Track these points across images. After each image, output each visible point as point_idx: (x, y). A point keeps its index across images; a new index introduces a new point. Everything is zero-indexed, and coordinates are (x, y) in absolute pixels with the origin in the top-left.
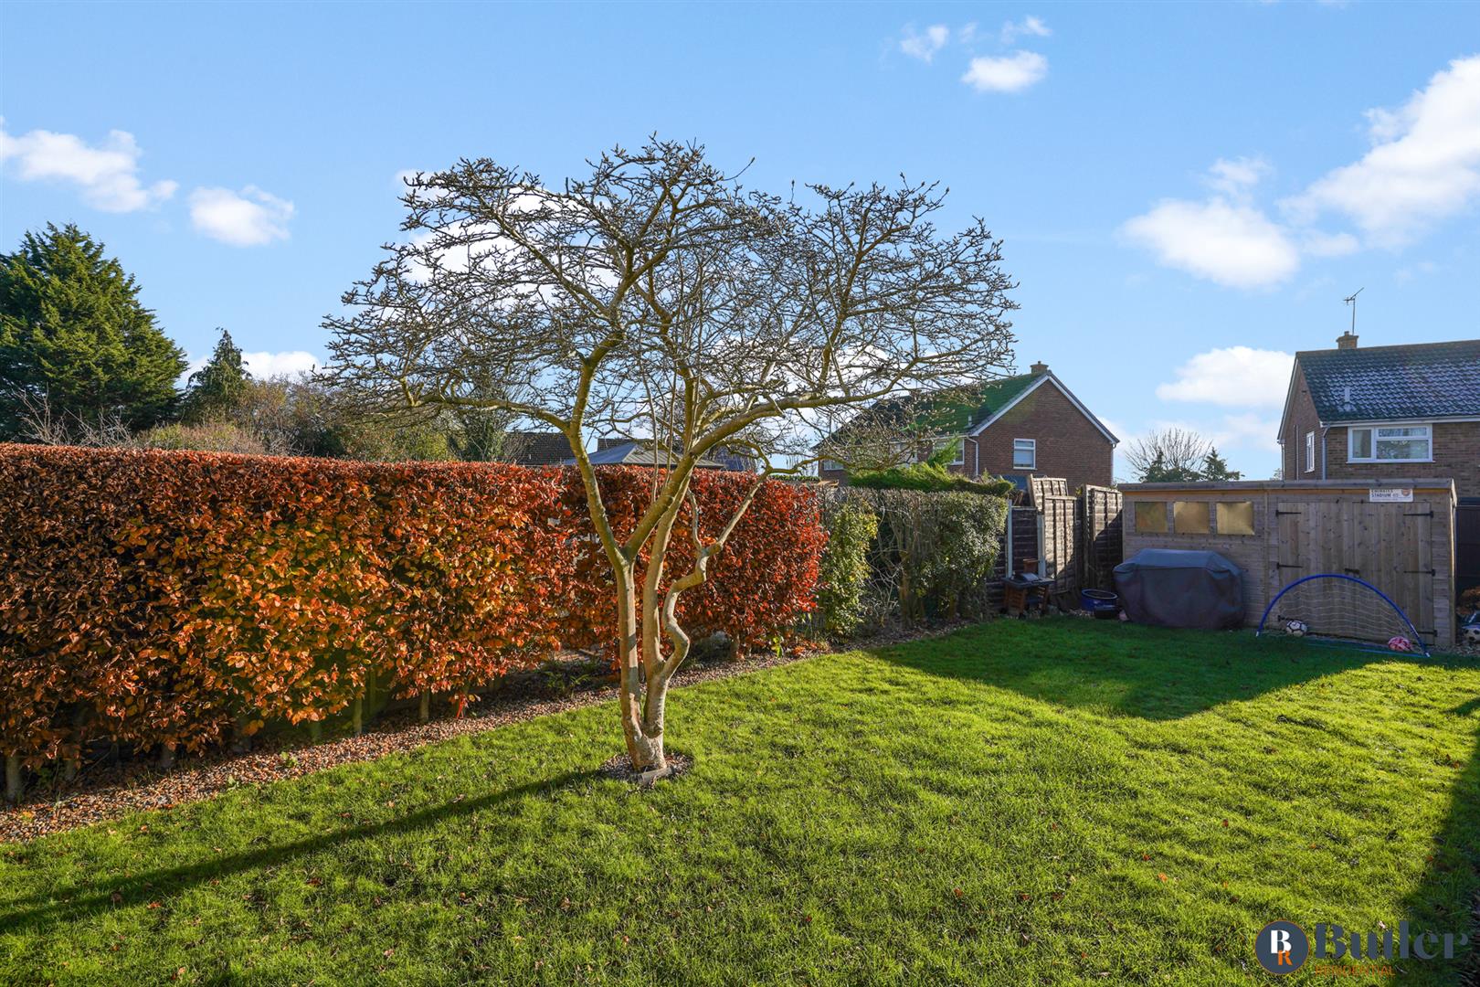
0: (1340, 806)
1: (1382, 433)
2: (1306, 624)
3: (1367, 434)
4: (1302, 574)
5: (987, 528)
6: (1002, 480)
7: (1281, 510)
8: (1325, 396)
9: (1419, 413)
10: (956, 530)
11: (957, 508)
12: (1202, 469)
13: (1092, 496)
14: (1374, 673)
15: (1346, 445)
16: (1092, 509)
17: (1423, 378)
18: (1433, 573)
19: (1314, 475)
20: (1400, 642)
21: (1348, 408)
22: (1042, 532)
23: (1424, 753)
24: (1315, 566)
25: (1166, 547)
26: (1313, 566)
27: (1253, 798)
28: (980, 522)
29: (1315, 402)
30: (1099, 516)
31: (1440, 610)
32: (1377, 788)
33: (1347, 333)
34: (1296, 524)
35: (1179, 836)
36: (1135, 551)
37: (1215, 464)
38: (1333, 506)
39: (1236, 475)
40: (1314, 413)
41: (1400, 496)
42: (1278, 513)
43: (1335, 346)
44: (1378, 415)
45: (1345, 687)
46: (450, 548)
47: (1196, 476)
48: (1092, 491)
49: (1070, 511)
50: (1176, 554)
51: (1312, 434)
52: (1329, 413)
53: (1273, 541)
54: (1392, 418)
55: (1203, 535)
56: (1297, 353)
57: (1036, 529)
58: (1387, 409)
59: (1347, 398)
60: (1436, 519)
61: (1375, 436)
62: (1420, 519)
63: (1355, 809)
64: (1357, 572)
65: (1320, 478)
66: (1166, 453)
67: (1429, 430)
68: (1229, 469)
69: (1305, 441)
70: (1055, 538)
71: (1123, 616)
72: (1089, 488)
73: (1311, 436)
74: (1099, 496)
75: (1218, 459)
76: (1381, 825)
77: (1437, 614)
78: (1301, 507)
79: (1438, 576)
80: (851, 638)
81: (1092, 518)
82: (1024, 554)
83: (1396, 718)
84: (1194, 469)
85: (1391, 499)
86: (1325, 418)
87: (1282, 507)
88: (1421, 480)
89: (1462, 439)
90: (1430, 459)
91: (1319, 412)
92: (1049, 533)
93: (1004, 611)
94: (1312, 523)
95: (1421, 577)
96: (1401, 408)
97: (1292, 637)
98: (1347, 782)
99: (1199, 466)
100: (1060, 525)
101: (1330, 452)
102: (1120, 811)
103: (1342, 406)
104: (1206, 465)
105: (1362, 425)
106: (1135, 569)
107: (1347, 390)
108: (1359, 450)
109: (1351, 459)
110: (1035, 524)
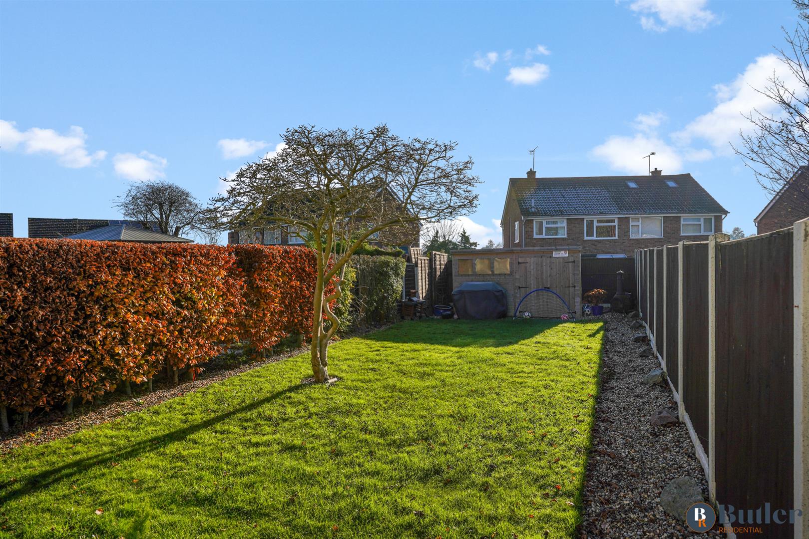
0: (563, 360)
1: (548, 223)
2: (530, 313)
3: (541, 223)
4: (529, 291)
5: (398, 274)
6: (398, 249)
7: (520, 261)
8: (524, 203)
9: (561, 213)
10: (386, 275)
11: (387, 264)
12: (458, 240)
13: (435, 257)
14: (560, 327)
15: (533, 228)
16: (435, 263)
17: (562, 195)
18: (575, 287)
19: (519, 245)
20: (564, 316)
21: (533, 210)
22: (417, 276)
23: (581, 346)
24: (533, 287)
25: (472, 281)
26: (532, 286)
27: (539, 362)
28: (396, 271)
29: (519, 206)
30: (438, 267)
31: (577, 302)
32: (571, 355)
33: (531, 169)
34: (526, 268)
35: (523, 372)
36: (458, 284)
37: (465, 238)
38: (540, 259)
39: (475, 244)
40: (518, 211)
41: (563, 254)
42: (519, 263)
43: (526, 176)
44: (546, 214)
45: (552, 333)
46: (198, 289)
47: (455, 244)
48: (435, 254)
49: (427, 265)
50: (479, 284)
51: (518, 222)
52: (526, 212)
53: (517, 277)
54: (552, 216)
55: (489, 275)
56: (510, 179)
57: (414, 275)
58: (549, 211)
59: (533, 205)
60: (576, 264)
61: (545, 225)
62: (570, 264)
63: (568, 360)
64: (548, 288)
65: (521, 246)
66: (440, 232)
67: (565, 221)
68: (471, 241)
69: (514, 226)
70: (422, 279)
71: (456, 316)
72: (434, 252)
73: (517, 223)
74: (438, 256)
75: (466, 235)
76: (574, 362)
77: (576, 304)
78: (528, 260)
79: (577, 288)
80: (346, 333)
81: (436, 268)
82: (409, 288)
83: (570, 339)
84: (454, 240)
85: (560, 256)
86: (524, 215)
87: (520, 260)
88: (570, 247)
89: (578, 226)
90: (566, 236)
91: (522, 211)
92: (420, 275)
93: (403, 318)
94: (532, 267)
95: (571, 288)
96: (555, 211)
97: (526, 319)
98: (563, 355)
99: (456, 239)
100: (423, 272)
101: (526, 232)
102: (504, 369)
103: (531, 208)
104: (460, 238)
105: (539, 219)
106: (461, 293)
107: (533, 200)
108: (538, 232)
109: (535, 236)
110: (414, 272)
